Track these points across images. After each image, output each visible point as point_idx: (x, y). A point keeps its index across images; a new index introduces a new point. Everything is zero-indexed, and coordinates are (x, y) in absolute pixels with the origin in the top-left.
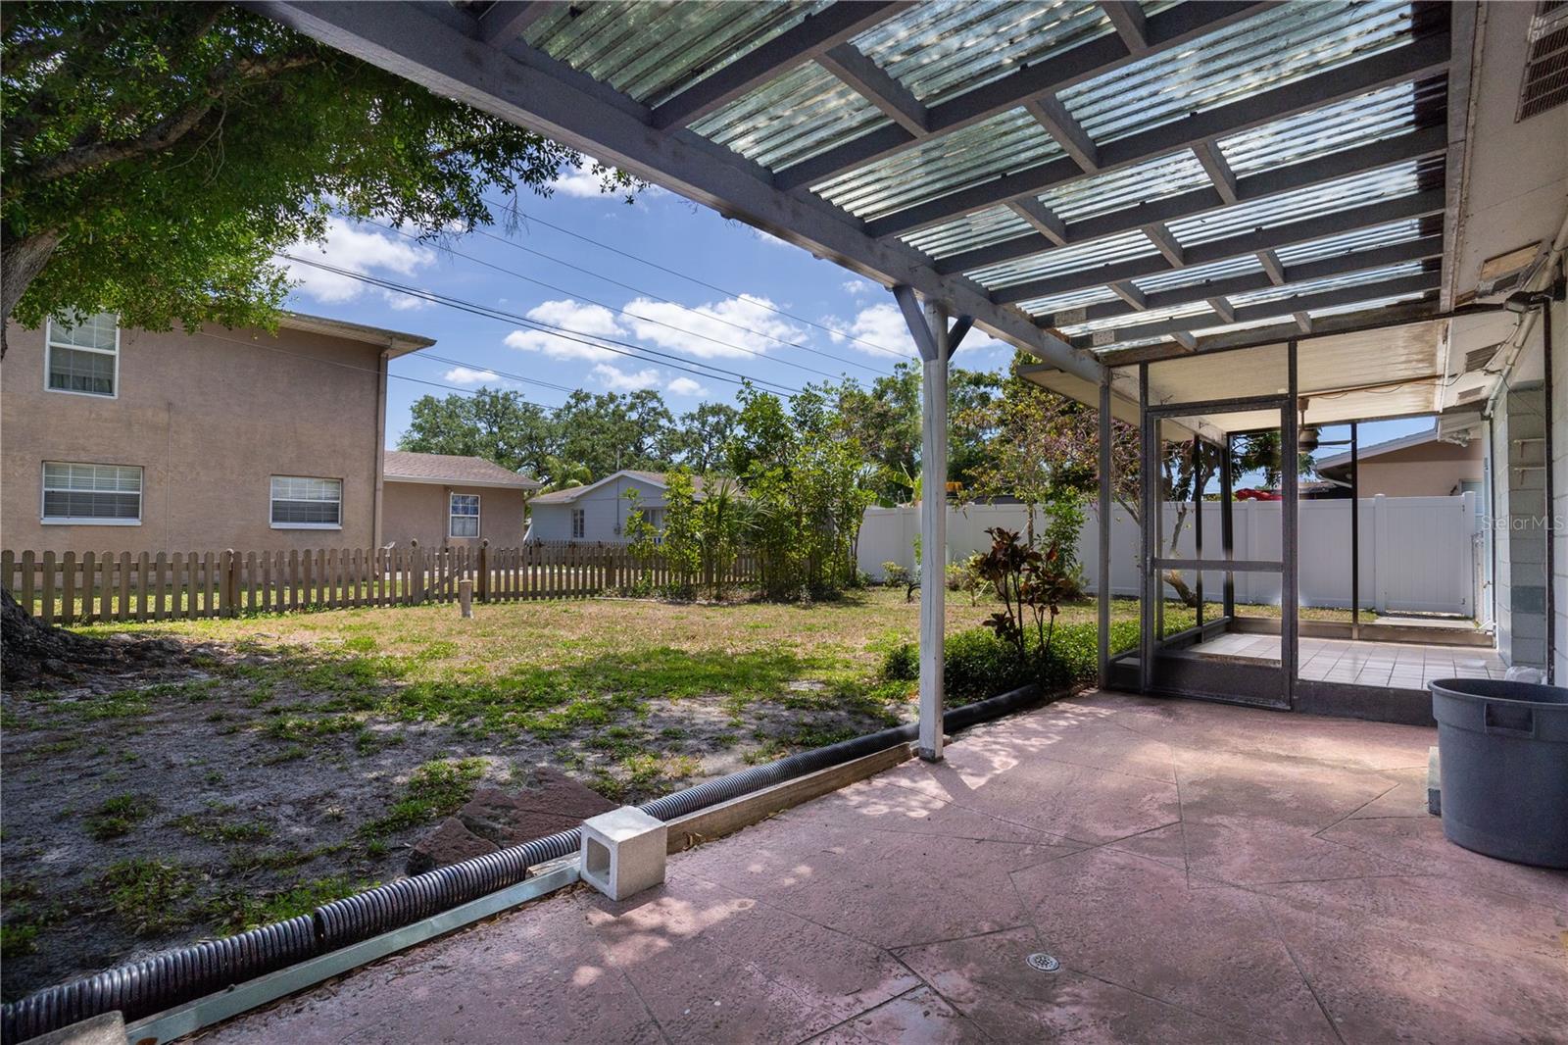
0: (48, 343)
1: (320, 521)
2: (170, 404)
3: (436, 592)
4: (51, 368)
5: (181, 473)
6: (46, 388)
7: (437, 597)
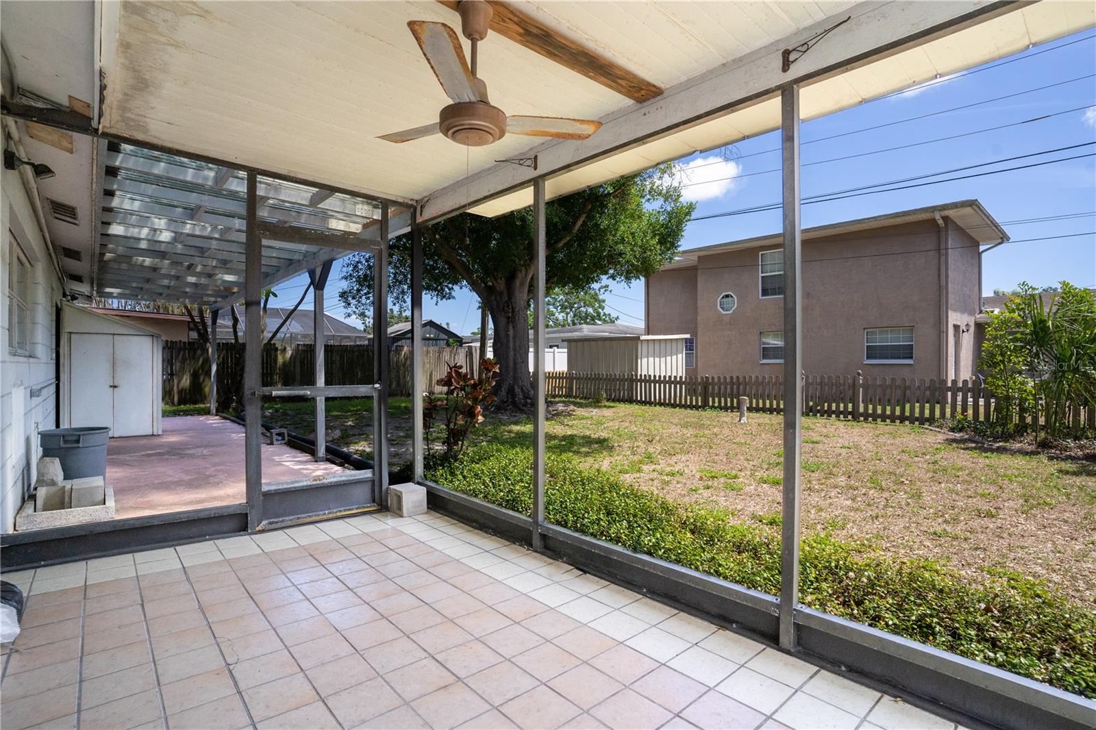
0: (761, 275)
1: (899, 358)
2: (808, 294)
3: (819, 408)
4: (762, 287)
5: (814, 332)
6: (760, 297)
7: (818, 411)
